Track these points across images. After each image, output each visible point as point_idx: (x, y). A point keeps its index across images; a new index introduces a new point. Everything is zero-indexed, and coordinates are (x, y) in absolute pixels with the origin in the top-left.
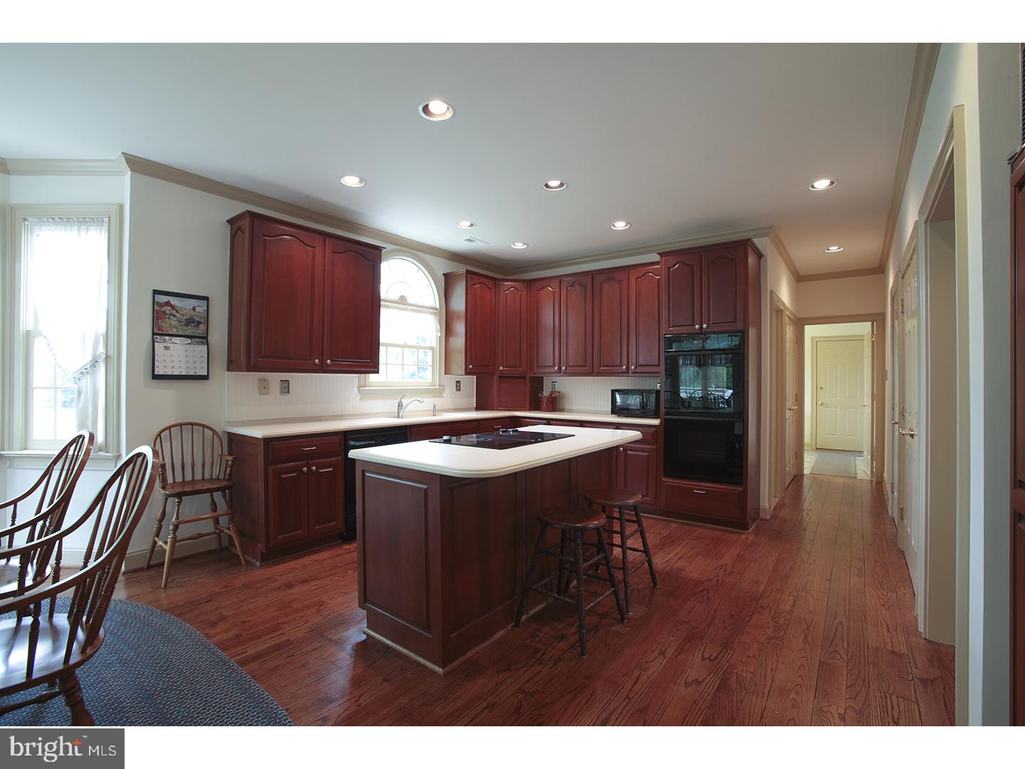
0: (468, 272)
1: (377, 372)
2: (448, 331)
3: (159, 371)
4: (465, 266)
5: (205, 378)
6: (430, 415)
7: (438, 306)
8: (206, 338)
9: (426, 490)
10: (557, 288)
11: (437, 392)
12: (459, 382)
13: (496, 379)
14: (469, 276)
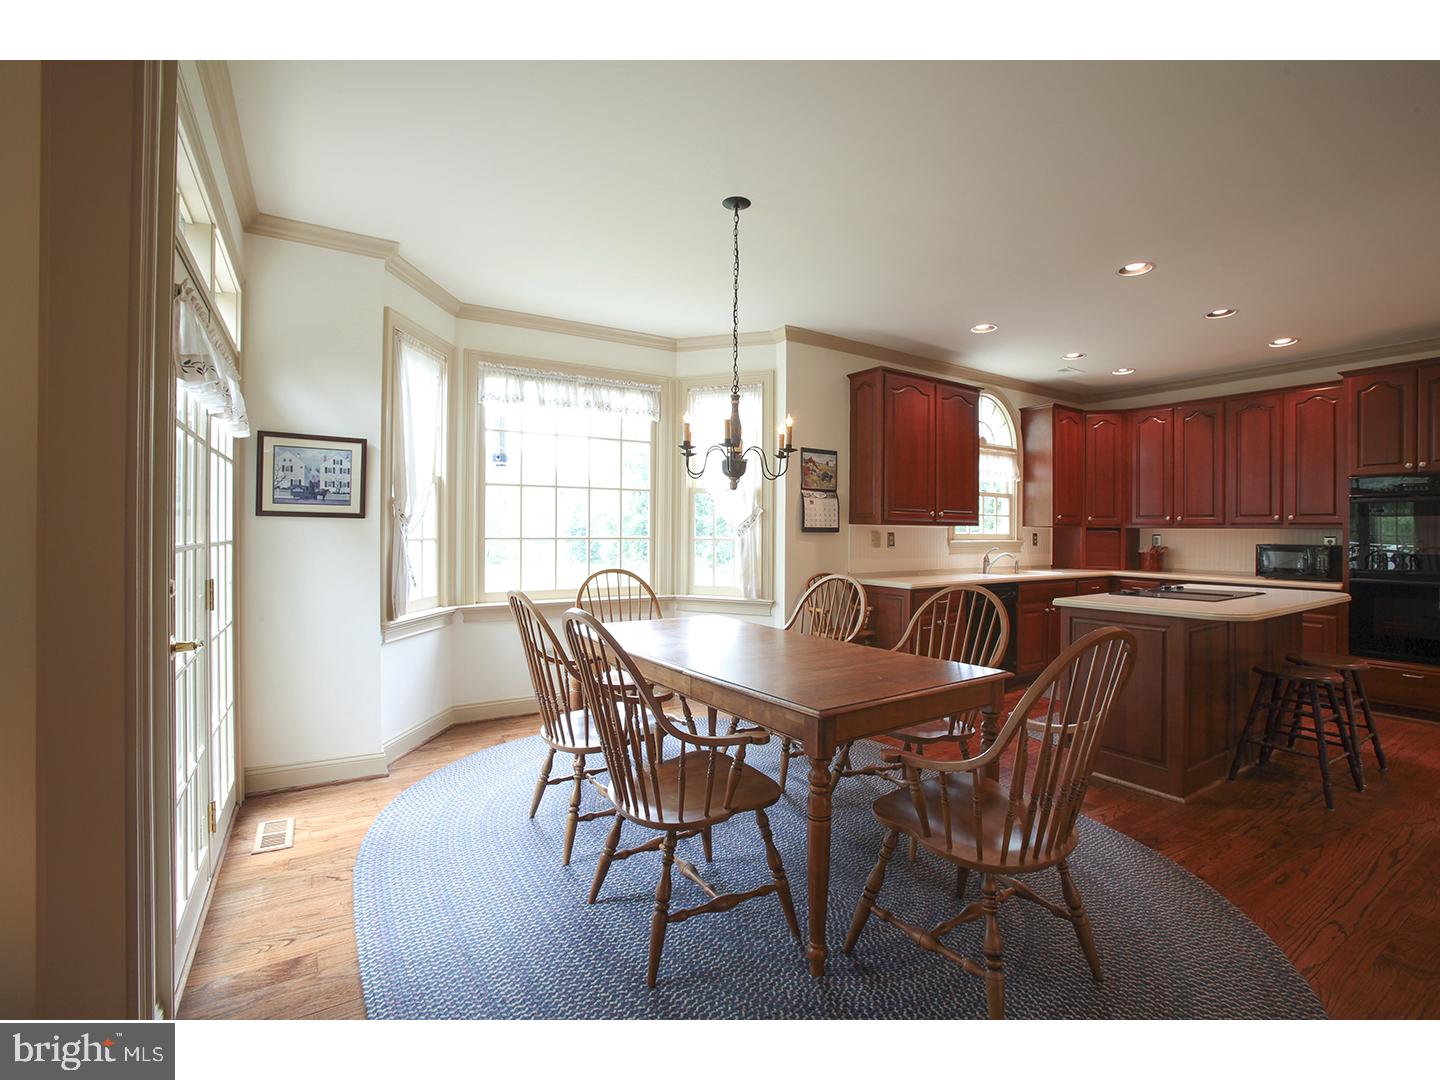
0: (1056, 406)
1: (977, 524)
2: (1027, 474)
3: (807, 524)
4: (1051, 399)
5: (836, 530)
6: (1011, 573)
7: (1015, 447)
8: (835, 491)
9: (1164, 633)
10: (1169, 419)
11: (1013, 546)
12: (1035, 535)
13: (1082, 531)
14: (1056, 411)
